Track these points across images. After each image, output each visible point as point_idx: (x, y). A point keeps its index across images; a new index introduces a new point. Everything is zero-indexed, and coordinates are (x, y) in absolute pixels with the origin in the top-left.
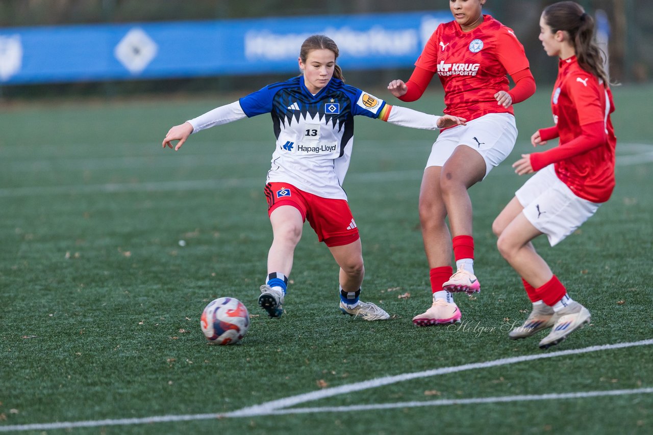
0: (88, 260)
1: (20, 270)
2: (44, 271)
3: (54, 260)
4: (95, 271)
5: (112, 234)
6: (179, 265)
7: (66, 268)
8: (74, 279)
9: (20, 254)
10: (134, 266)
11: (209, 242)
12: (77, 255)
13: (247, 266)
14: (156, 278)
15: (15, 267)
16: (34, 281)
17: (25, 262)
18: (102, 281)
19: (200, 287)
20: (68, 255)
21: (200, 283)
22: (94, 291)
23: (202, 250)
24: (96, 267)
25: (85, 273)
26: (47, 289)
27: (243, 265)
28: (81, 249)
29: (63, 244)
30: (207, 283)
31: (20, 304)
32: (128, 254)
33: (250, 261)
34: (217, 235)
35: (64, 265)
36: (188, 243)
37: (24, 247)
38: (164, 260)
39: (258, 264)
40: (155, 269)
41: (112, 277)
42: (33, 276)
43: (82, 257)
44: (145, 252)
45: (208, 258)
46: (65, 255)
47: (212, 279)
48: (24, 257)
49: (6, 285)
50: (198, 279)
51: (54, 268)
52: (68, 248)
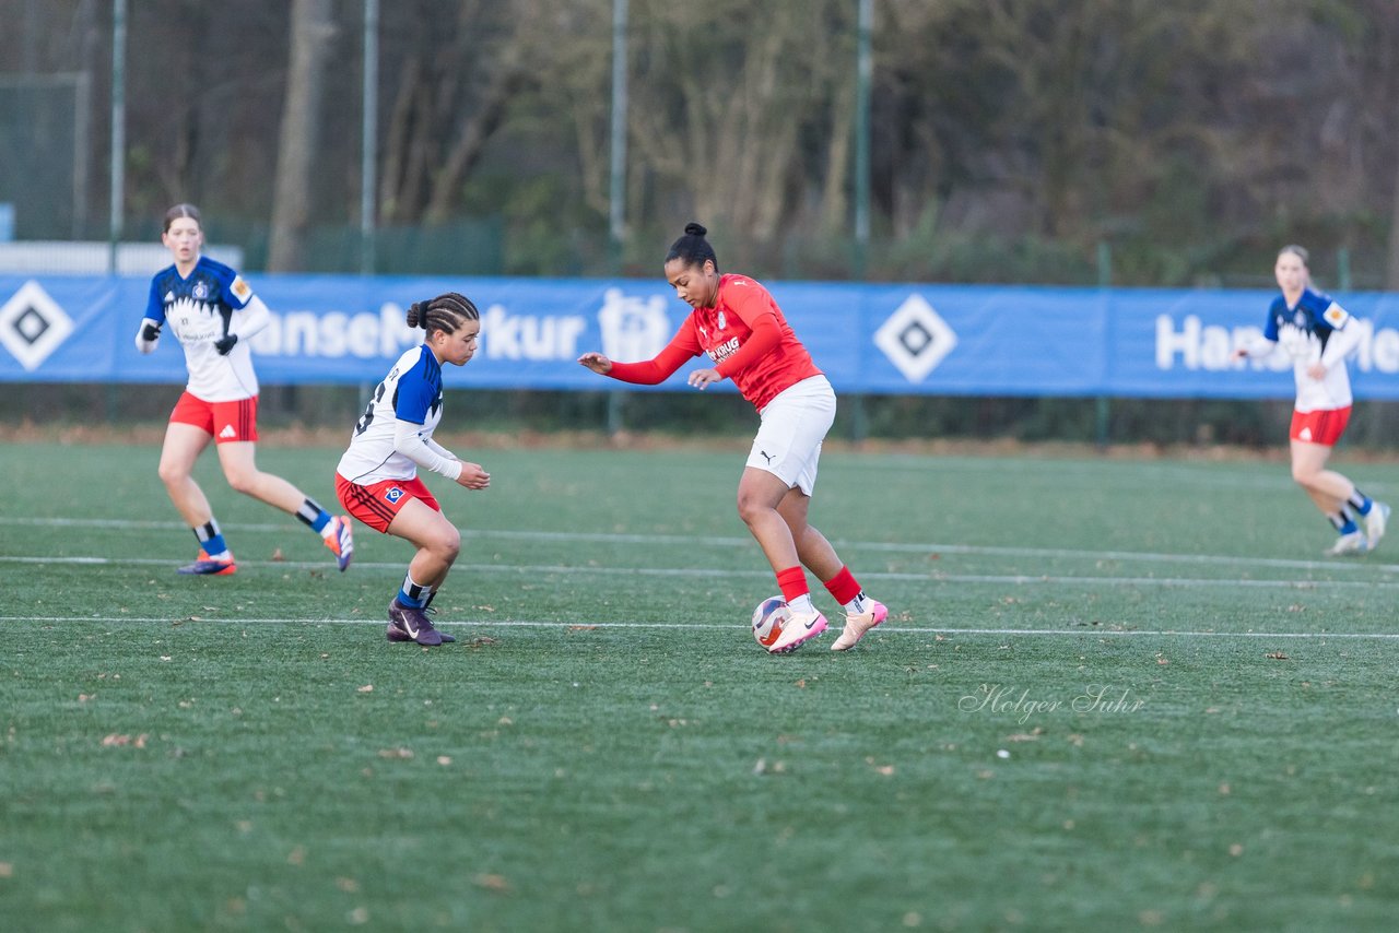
0: (803, 779)
1: (656, 791)
2: (707, 797)
3: (729, 776)
4: (816, 803)
5: (855, 728)
6: (997, 801)
7: (754, 792)
8: (772, 818)
9: (656, 758)
10: (901, 796)
11: (1062, 756)
12: (779, 766)
13: (1143, 810)
14: (947, 824)
15: (646, 785)
16: (687, 816)
17: (667, 776)
18: (830, 826)
19: (1041, 851)
20: (760, 765)
21: (1041, 841)
22: (812, 845)
23: (1047, 770)
24: (819, 795)
25: (796, 806)
26: (713, 836)
27: (1133, 808)
28: (788, 754)
29: (750, 742)
30: (1054, 841)
31: (653, 865)
32: (887, 771)
33: (1149, 801)
34: (1079, 741)
35: (752, 786)
36: (1015, 756)
37: (666, 742)
38: (964, 788)
39: (1165, 807)
40: (944, 805)
41: (850, 817)
42: (682, 805)
43: (790, 772)
44: (923, 769)
45: (1058, 790)
46: (754, 766)
47: (1065, 834)
48: (665, 766)
49: (627, 823)
50: (1037, 832)
51: (729, 792)
52: (761, 750)
